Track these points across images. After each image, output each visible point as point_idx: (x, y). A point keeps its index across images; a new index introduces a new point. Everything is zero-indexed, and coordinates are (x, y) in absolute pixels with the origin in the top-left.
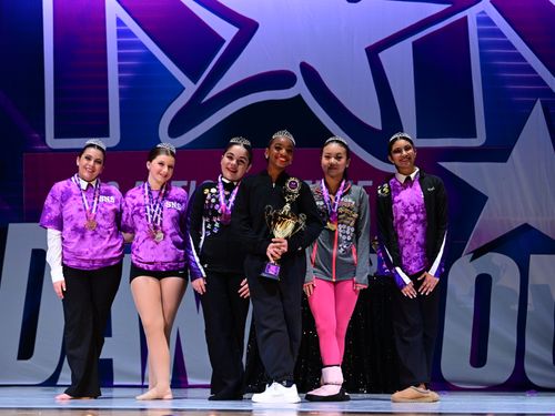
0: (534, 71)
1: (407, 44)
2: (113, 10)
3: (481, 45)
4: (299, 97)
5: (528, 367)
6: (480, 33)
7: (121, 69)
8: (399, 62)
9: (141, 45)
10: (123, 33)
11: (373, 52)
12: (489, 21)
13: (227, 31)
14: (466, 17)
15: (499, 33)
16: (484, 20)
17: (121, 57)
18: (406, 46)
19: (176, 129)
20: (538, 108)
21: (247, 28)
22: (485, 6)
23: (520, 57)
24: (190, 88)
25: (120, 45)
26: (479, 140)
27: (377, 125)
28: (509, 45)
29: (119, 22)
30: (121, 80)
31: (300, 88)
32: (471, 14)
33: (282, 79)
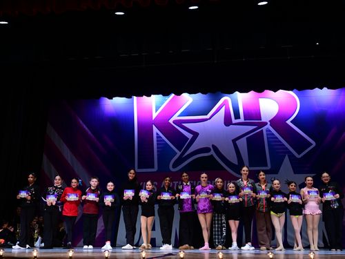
2: (155, 130)
3: (268, 138)
4: (212, 155)
5: (288, 240)
6: (267, 135)
7: (158, 148)
8: (243, 143)
10: (158, 137)
11: (234, 141)
12: (270, 131)
13: (189, 136)
14: (262, 130)
16: (268, 130)
17: (158, 144)
19: (174, 166)
20: (287, 157)
21: (195, 135)
22: (268, 126)
23: (280, 142)
24: (179, 153)
25: (157, 141)
26: (269, 167)
27: (237, 163)
29: (157, 134)
30: (158, 151)
31: (212, 152)
32: (264, 129)
33: (206, 150)
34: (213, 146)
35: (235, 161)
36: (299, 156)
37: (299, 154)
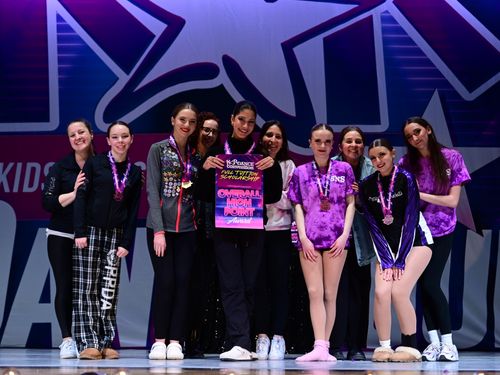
0: (432, 65)
1: (319, 40)
2: (53, 5)
3: (386, 41)
4: (222, 85)
6: (384, 30)
7: (60, 60)
8: (311, 55)
9: (78, 39)
10: (63, 27)
11: (288, 47)
12: (392, 20)
13: (157, 27)
14: (371, 17)
15: (401, 30)
16: (387, 19)
17: (60, 50)
18: (318, 41)
20: (436, 97)
21: (175, 24)
22: (389, 6)
23: (419, 52)
24: (123, 79)
25: (60, 39)
26: (383, 127)
28: (410, 41)
29: (59, 18)
30: (61, 71)
31: (223, 79)
32: (376, 13)
33: (206, 70)
34: (227, 60)
35: (287, 105)
36: (468, 96)
37: (471, 89)
